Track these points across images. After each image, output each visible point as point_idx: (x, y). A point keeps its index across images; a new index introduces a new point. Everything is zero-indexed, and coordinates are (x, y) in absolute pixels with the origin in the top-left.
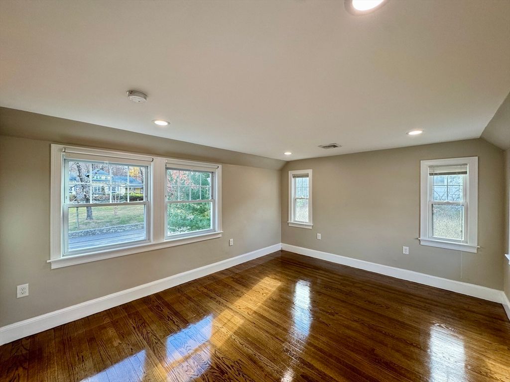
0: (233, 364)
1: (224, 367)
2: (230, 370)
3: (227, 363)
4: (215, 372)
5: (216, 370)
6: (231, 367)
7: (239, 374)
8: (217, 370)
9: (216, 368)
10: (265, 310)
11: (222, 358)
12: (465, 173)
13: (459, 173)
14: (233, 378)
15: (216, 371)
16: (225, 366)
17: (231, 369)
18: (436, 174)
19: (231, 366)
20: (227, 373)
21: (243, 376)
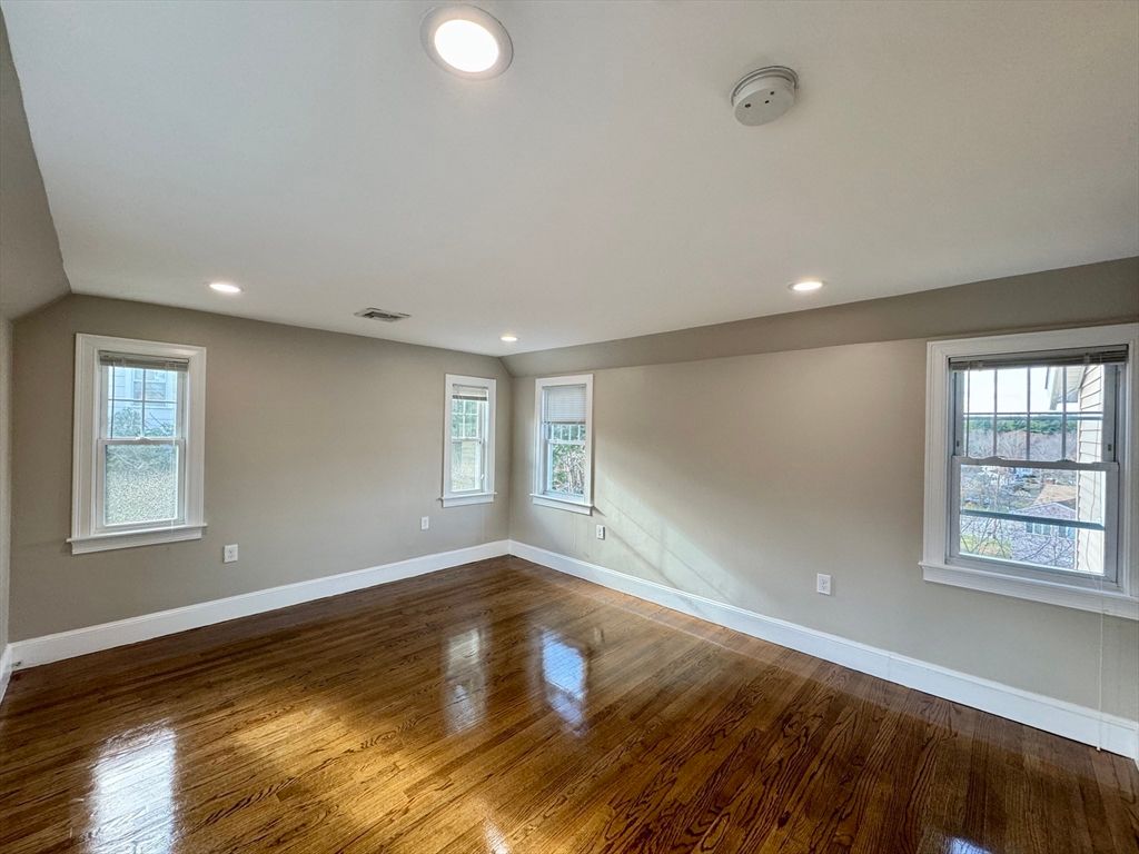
0: (623, 816)
1: (632, 835)
2: (640, 820)
3: (622, 827)
4: (650, 849)
5: (643, 848)
6: (632, 819)
7: (645, 802)
8: (644, 845)
9: (638, 850)
10: (435, 753)
11: (607, 839)
12: (485, 399)
13: (477, 398)
14: (656, 813)
15: (646, 848)
16: (631, 829)
17: (636, 819)
18: (461, 397)
19: (628, 817)
20: (649, 824)
21: (648, 796)
